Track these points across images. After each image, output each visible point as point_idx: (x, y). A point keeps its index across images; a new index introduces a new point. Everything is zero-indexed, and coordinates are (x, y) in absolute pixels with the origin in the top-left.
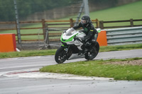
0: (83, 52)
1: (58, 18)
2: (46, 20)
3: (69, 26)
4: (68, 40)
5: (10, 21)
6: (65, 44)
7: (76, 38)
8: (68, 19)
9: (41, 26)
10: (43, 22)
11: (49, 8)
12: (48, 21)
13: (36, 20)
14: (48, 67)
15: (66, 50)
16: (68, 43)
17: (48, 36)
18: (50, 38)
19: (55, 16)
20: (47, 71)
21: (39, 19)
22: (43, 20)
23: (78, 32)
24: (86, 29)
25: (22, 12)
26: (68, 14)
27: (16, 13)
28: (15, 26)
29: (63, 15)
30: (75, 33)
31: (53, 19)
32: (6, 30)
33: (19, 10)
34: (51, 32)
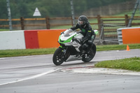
0: (80, 53)
1: (113, 14)
2: (101, 16)
3: (124, 22)
4: (67, 41)
5: (66, 16)
6: (63, 45)
7: (74, 39)
8: (123, 15)
9: (97, 22)
10: (99, 18)
11: (105, 4)
12: (104, 17)
13: (92, 16)
14: (102, 62)
15: (64, 51)
16: (66, 44)
17: (103, 32)
18: (105, 34)
19: (110, 12)
20: (101, 67)
21: (94, 15)
22: (99, 16)
23: (76, 33)
24: (84, 30)
25: (78, 8)
26: (123, 10)
27: (72, 8)
28: (71, 21)
29: (118, 11)
30: (73, 34)
31: (109, 15)
32: (62, 25)
33: (75, 6)
34: (106, 28)
